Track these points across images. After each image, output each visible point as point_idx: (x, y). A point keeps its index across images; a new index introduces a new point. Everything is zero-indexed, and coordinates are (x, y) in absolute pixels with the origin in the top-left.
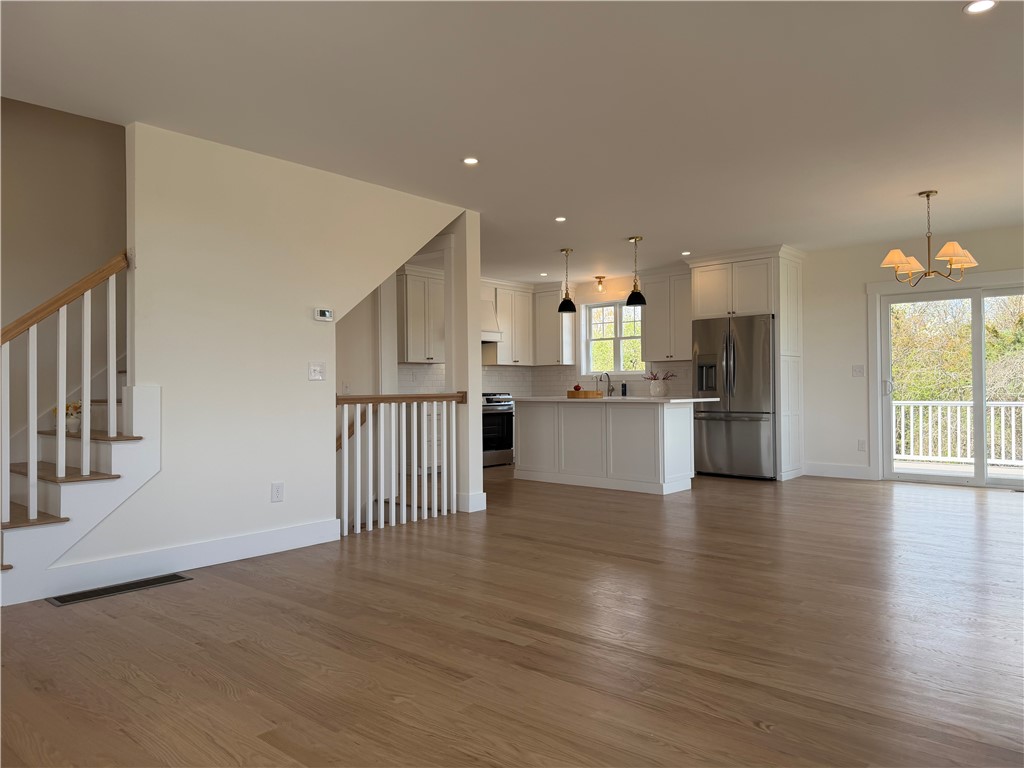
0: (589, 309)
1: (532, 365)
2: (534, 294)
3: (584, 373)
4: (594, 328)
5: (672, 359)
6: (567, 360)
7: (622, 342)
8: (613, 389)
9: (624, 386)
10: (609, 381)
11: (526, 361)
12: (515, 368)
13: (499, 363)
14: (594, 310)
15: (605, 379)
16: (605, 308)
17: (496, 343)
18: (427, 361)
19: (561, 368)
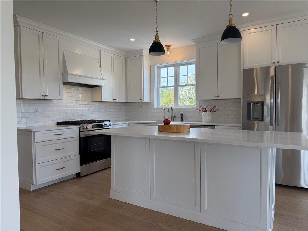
0: (159, 68)
1: (124, 101)
2: (126, 59)
3: (156, 107)
4: (162, 80)
5: (219, 98)
6: (146, 99)
7: (180, 88)
8: (175, 117)
9: (182, 115)
10: (172, 112)
11: (121, 99)
12: (114, 103)
13: (103, 100)
14: (162, 69)
15: (170, 110)
16: (168, 68)
17: (101, 86)
18: (43, 98)
19: (142, 103)
